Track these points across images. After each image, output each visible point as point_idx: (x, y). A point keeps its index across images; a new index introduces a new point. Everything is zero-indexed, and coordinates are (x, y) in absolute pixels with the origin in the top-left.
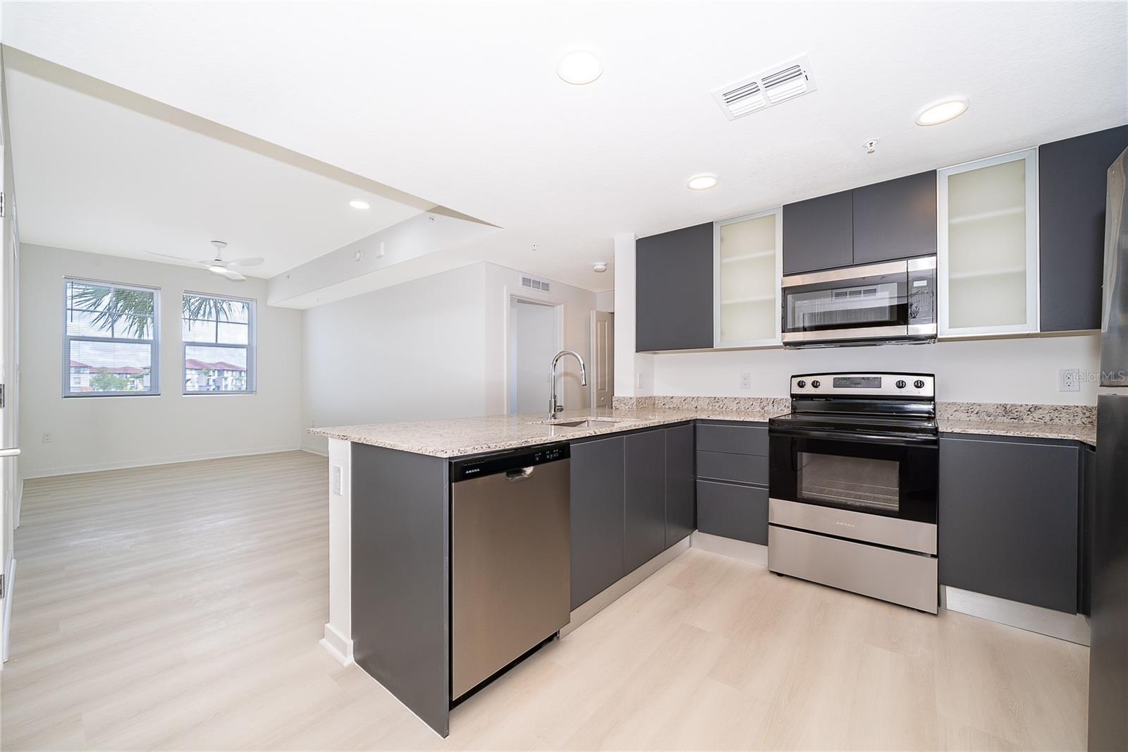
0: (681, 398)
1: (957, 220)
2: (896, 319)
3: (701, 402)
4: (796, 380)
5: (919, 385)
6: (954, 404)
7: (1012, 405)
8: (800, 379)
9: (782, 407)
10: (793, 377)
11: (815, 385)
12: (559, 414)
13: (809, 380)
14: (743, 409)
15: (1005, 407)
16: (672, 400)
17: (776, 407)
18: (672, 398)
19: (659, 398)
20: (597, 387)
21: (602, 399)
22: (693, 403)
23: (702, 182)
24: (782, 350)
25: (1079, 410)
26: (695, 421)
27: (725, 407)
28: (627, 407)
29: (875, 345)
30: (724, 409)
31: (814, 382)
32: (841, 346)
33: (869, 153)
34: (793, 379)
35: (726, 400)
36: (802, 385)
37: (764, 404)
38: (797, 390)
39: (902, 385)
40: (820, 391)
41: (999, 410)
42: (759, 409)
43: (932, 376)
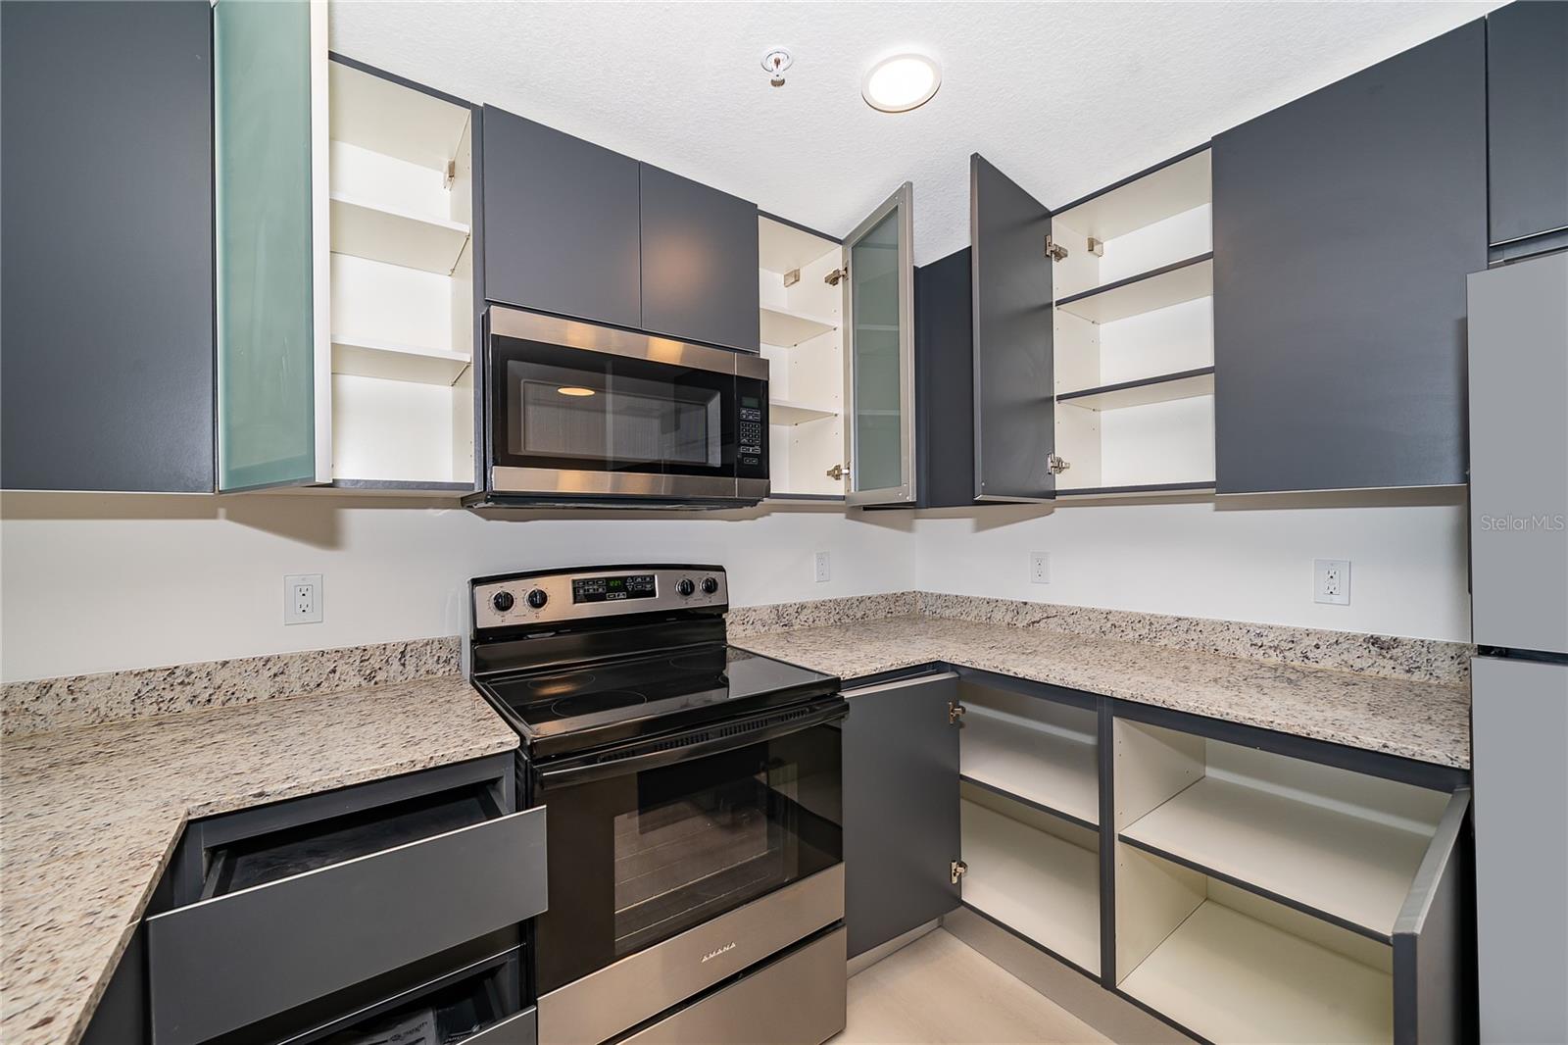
4: (487, 594)
5: (711, 587)
7: (784, 605)
8: (497, 588)
9: (431, 664)
10: (476, 582)
11: (538, 600)
13: (520, 590)
14: (298, 691)
15: (776, 608)
17: (410, 668)
25: (831, 604)
27: (220, 699)
30: (216, 705)
31: (533, 593)
34: (477, 588)
35: (225, 673)
36: (504, 603)
37: (375, 663)
38: (491, 619)
39: (687, 590)
40: (546, 615)
41: (773, 616)
42: (356, 681)
43: (720, 569)
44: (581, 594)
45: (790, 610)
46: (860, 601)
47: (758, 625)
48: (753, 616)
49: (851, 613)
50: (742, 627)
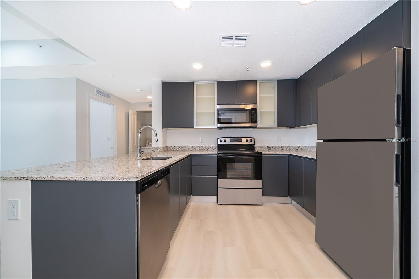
0: (178, 146)
1: (261, 95)
2: (248, 122)
3: (186, 148)
4: (219, 140)
5: (251, 141)
6: (257, 146)
7: (269, 146)
12: (142, 155)
13: (223, 140)
14: (201, 150)
16: (174, 147)
17: (212, 149)
18: (175, 146)
19: (169, 147)
20: (132, 143)
21: (134, 148)
22: (183, 148)
23: (197, 66)
24: (217, 129)
25: (281, 146)
26: (191, 155)
27: (195, 150)
28: (159, 151)
29: (240, 129)
30: (194, 150)
31: (225, 140)
32: (231, 129)
33: (247, 71)
34: (218, 139)
35: (195, 147)
36: (221, 141)
37: (208, 148)
38: (219, 143)
39: (247, 141)
40: (226, 143)
41: (266, 147)
42: (206, 150)
43: (254, 138)
44: (231, 141)
45: (270, 147)
46: (288, 146)
47: (263, 149)
48: (262, 147)
49: (285, 148)
50: (260, 149)
